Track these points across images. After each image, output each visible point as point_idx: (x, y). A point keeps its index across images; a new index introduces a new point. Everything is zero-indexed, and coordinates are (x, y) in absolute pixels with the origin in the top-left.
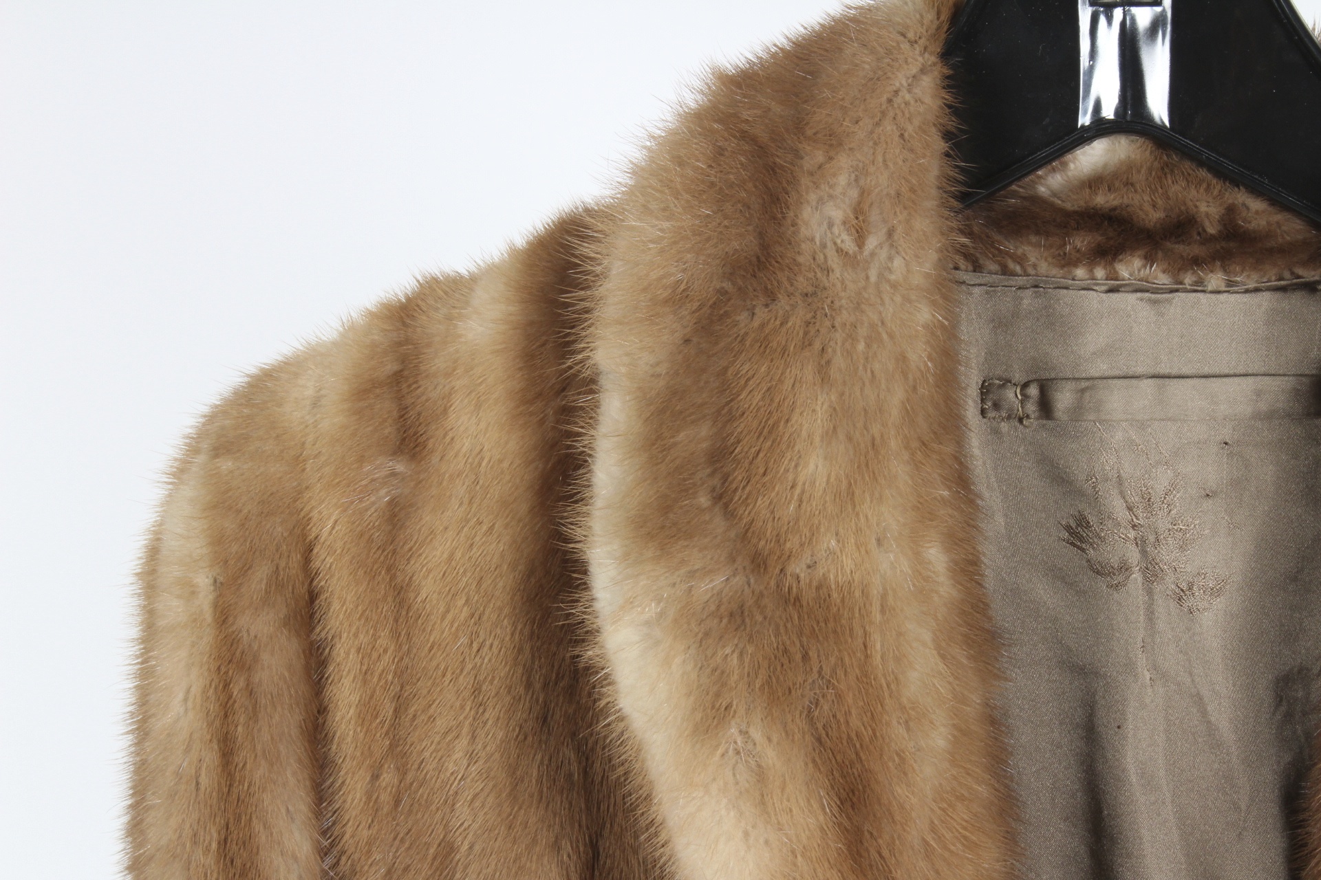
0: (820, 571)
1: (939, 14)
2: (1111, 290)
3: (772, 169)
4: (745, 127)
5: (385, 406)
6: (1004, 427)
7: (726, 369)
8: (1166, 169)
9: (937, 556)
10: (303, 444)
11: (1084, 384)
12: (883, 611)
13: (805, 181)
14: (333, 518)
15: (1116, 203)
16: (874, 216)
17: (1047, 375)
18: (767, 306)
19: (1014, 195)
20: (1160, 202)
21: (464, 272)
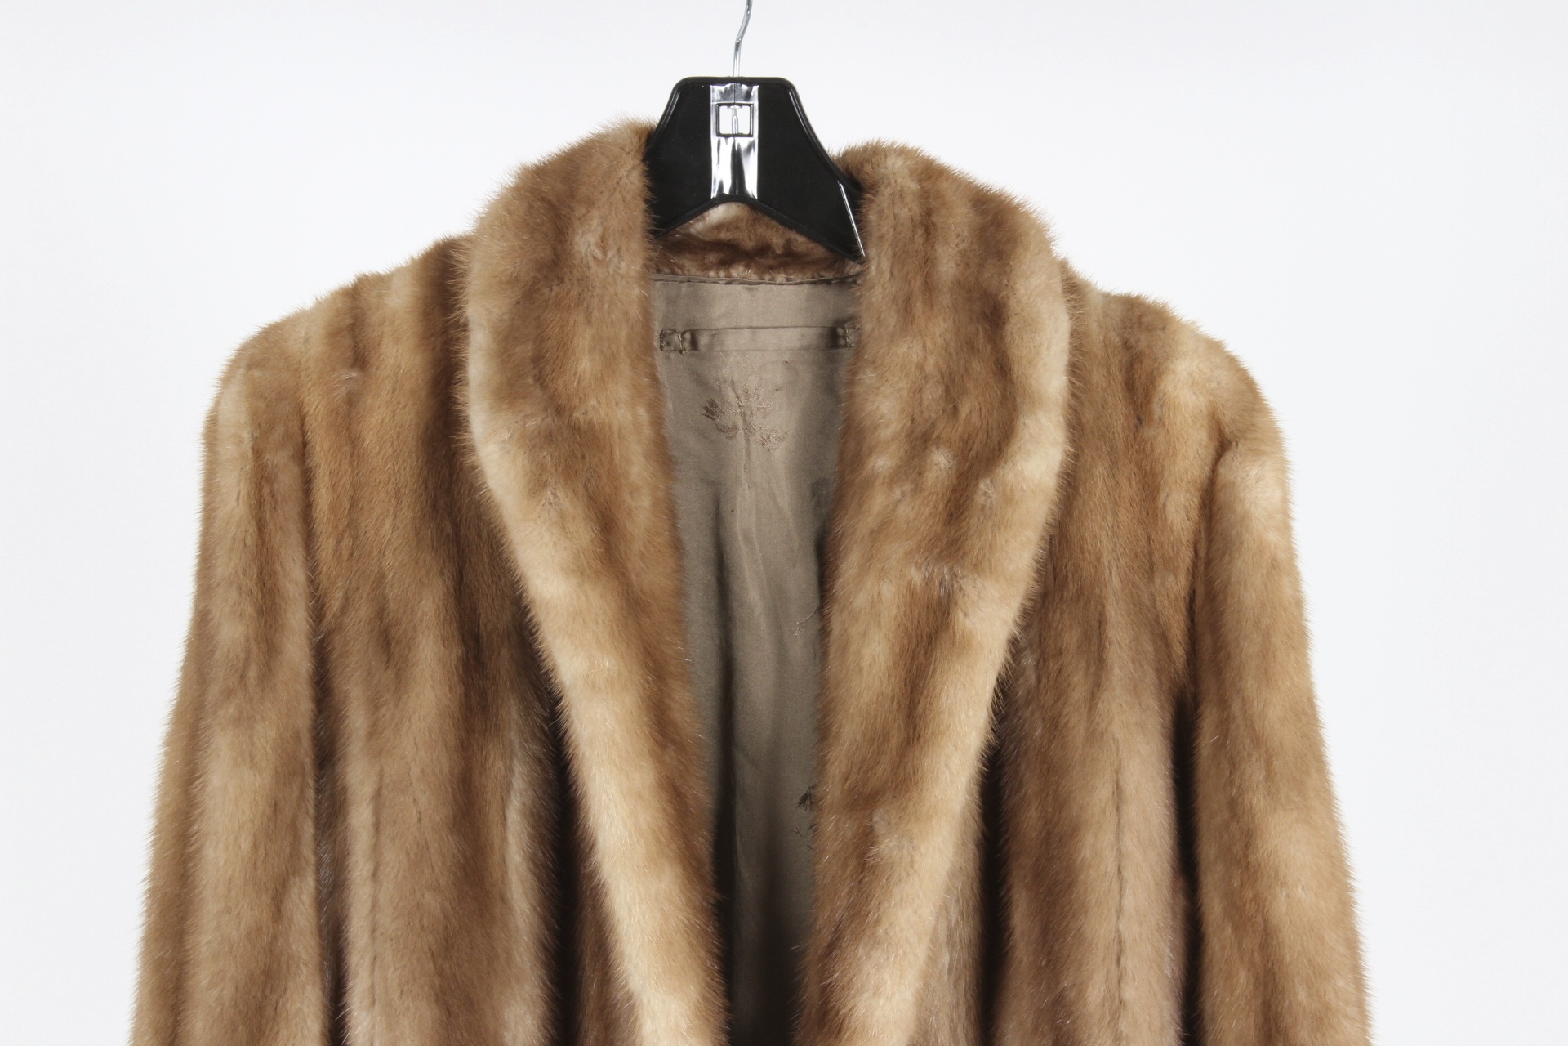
0: (589, 416)
1: (640, 139)
2: (728, 283)
3: (559, 217)
4: (543, 195)
5: (347, 342)
6: (673, 355)
7: (539, 317)
8: (755, 221)
9: (642, 413)
10: (300, 362)
11: (714, 332)
12: (619, 437)
13: (576, 223)
14: (316, 403)
15: (730, 237)
16: (611, 242)
17: (694, 328)
18: (558, 285)
19: (678, 233)
20: (753, 237)
21: (382, 272)
